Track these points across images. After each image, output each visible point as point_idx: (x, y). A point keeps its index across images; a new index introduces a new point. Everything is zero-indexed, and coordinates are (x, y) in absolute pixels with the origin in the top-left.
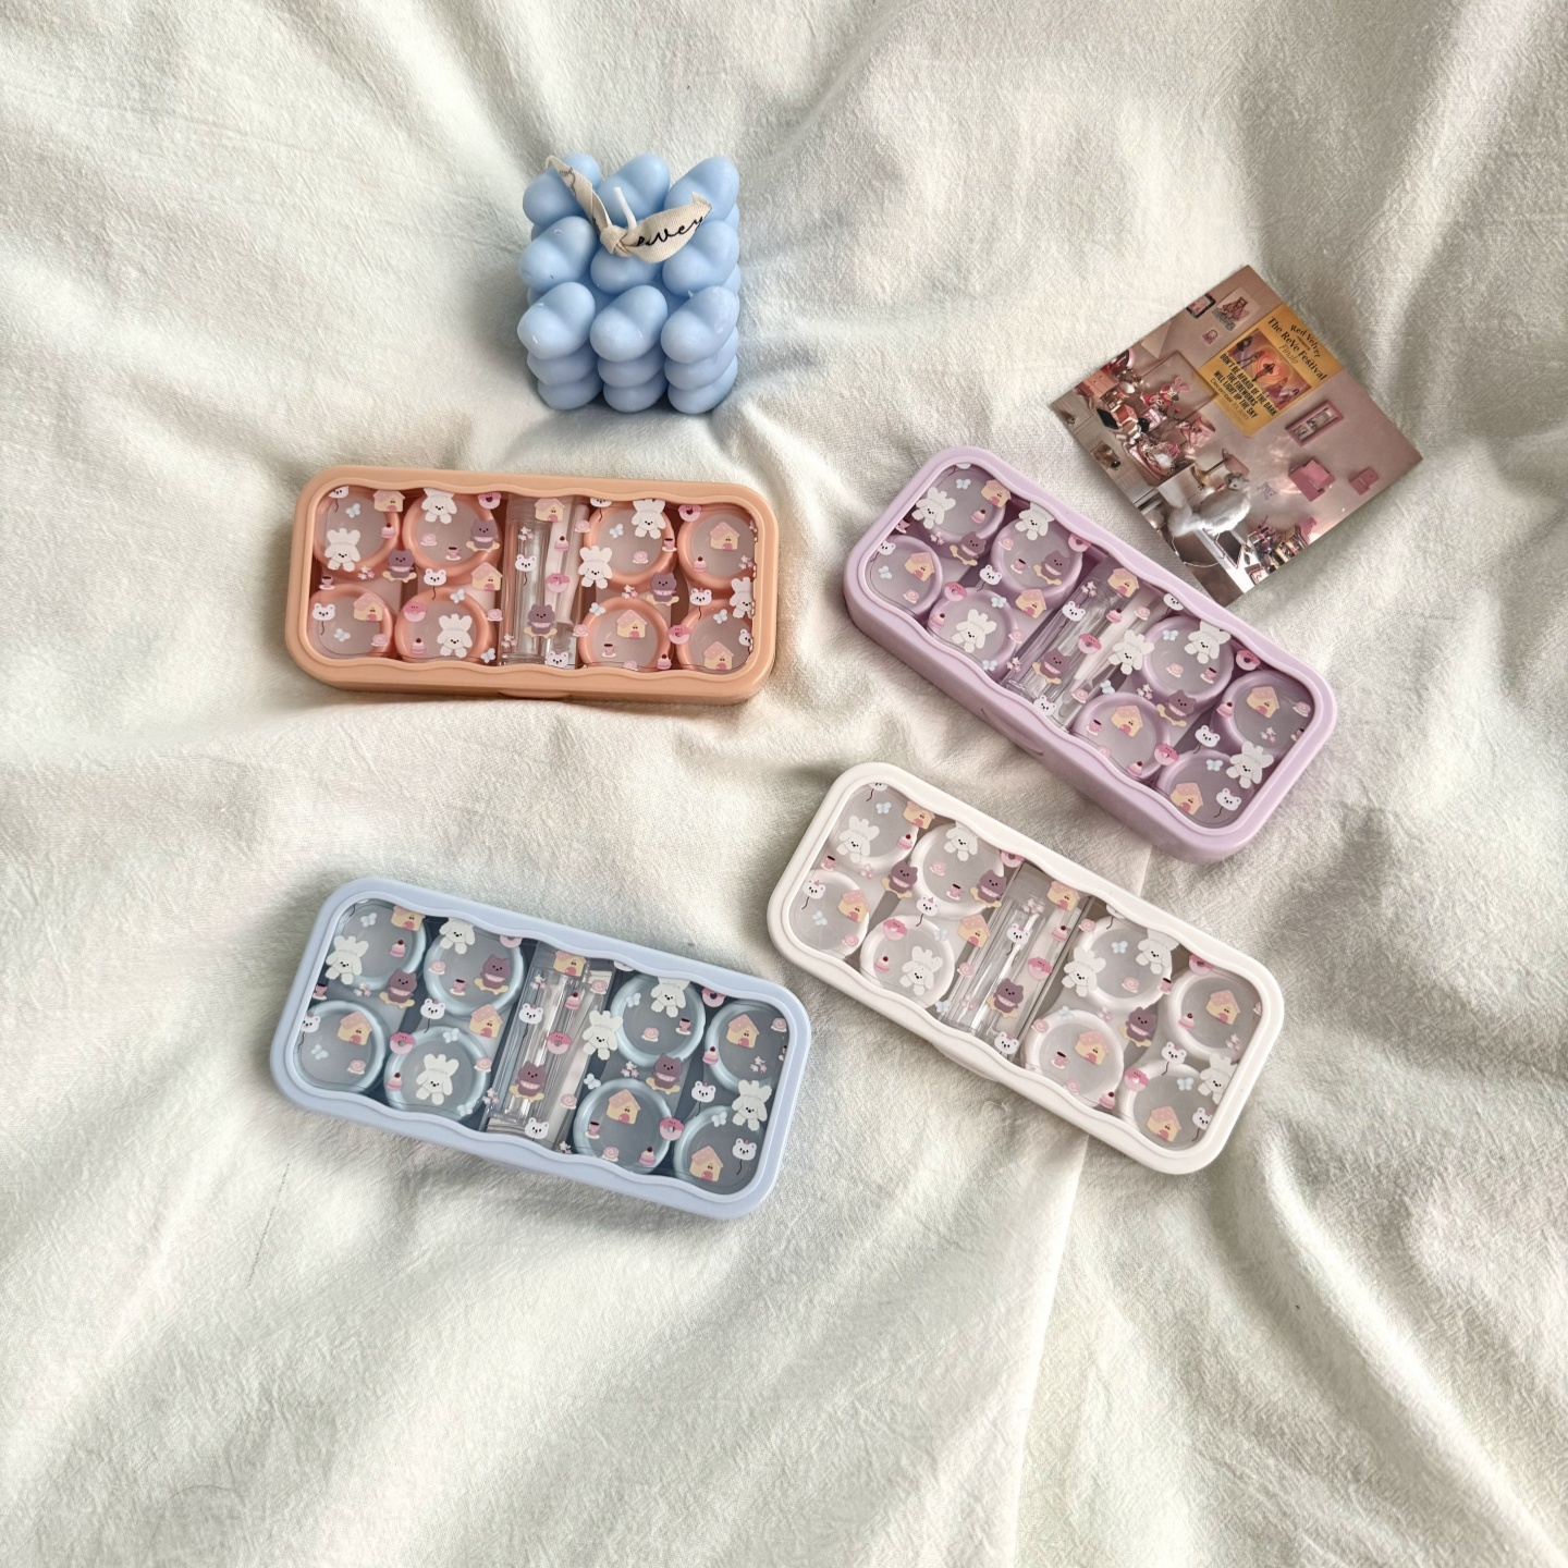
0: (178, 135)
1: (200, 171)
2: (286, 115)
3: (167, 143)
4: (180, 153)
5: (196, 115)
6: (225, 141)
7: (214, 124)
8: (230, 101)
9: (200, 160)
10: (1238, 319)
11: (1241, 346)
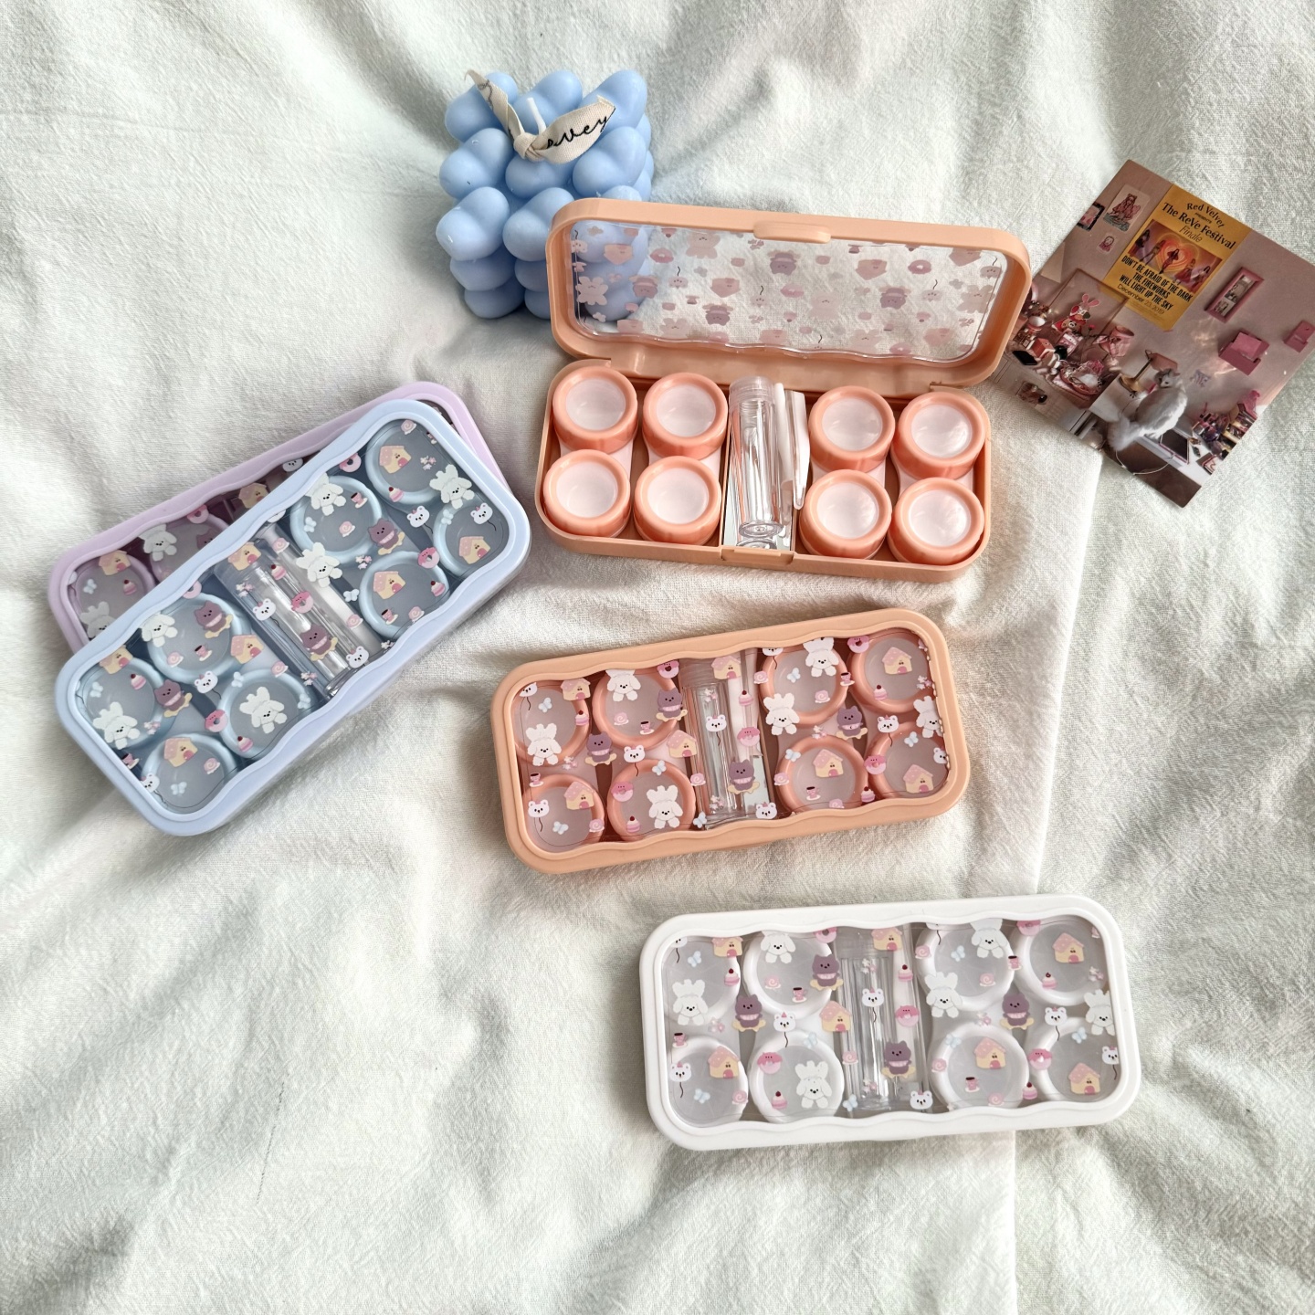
0: (72, 131)
1: (98, 163)
2: (171, 100)
3: (63, 140)
4: (77, 148)
5: (87, 110)
6: (116, 131)
7: (105, 116)
8: (117, 92)
9: (96, 152)
10: (1131, 217)
11: (1140, 243)
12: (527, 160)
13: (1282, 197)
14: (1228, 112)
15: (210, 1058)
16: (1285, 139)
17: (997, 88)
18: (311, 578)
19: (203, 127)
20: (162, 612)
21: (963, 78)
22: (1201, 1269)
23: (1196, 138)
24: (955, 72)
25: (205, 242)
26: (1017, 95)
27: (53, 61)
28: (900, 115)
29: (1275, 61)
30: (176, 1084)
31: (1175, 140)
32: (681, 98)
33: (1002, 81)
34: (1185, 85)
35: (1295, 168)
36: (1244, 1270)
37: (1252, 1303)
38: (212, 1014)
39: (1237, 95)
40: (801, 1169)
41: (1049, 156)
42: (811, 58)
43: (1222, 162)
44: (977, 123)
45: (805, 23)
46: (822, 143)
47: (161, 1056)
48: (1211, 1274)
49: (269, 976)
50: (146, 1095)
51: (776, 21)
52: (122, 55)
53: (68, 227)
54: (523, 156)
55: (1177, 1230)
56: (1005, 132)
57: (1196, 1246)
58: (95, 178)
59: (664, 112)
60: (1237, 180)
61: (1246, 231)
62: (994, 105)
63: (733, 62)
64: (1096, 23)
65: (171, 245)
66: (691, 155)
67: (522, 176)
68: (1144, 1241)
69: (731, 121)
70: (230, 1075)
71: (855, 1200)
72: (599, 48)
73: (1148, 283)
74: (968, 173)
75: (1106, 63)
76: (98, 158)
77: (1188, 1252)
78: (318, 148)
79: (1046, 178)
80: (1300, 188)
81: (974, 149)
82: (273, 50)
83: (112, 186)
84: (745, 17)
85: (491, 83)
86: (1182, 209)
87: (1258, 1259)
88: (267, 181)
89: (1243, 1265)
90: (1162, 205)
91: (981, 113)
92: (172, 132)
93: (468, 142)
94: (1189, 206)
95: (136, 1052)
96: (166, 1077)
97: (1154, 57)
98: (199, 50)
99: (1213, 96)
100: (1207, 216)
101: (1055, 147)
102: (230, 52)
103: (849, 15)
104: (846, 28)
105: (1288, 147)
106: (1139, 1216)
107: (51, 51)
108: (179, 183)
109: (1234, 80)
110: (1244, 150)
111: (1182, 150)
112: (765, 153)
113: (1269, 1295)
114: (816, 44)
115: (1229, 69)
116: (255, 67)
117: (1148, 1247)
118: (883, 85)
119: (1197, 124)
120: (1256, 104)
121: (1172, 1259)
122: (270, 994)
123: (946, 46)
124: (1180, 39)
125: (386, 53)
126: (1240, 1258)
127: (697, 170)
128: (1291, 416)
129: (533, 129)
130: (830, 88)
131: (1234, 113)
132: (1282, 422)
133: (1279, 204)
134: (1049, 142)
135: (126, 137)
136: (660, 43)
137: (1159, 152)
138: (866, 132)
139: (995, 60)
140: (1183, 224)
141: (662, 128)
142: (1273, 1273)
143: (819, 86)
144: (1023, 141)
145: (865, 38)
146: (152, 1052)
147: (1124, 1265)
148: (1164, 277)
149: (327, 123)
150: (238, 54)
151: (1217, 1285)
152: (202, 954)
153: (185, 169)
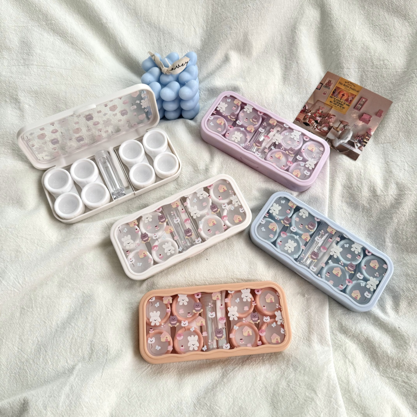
0: (35, 70)
2: (63, 62)
3: (32, 72)
4: (36, 74)
5: (39, 64)
6: (48, 70)
7: (44, 66)
8: (48, 60)
9: (42, 75)
10: (330, 86)
11: (334, 92)
12: (166, 74)
13: (369, 79)
14: (352, 58)
15: (82, 340)
16: (368, 64)
17: (290, 56)
19: (72, 69)
21: (281, 54)
22: (392, 378)
23: (344, 65)
24: (278, 53)
25: (73, 100)
26: (296, 57)
27: (30, 53)
28: (265, 64)
29: (362, 45)
30: (72, 349)
31: (339, 66)
32: (205, 61)
33: (291, 54)
34: (340, 52)
35: (371, 71)
36: (405, 377)
37: (408, 386)
38: (82, 326)
39: (354, 54)
40: (268, 361)
41: (306, 72)
42: (240, 50)
43: (352, 71)
44: (286, 65)
45: (238, 40)
46: (244, 72)
47: (66, 341)
48: (395, 379)
49: (99, 313)
50: (63, 354)
51: (230, 40)
52: (49, 50)
53: (33, 95)
54: (165, 74)
55: (383, 367)
56: (294, 67)
57: (389, 371)
58: (41, 82)
59: (201, 65)
60: (356, 75)
61: (361, 88)
62: (290, 60)
63: (219, 51)
64: (314, 39)
65: (63, 100)
66: (208, 77)
67: (164, 79)
68: (374, 371)
69: (219, 67)
70: (89, 344)
71: (286, 369)
72: (182, 49)
73: (338, 103)
74: (284, 78)
75: (318, 48)
76: (42, 77)
77: (387, 373)
78: (105, 75)
79: (306, 78)
80: (373, 76)
81: (285, 72)
82: (92, 49)
83: (46, 84)
84: (222, 39)
85: (155, 55)
86: (344, 83)
87: (408, 373)
88: (91, 84)
89: (404, 375)
90: (338, 82)
91: (286, 63)
92: (63, 70)
93: (149, 71)
94: (346, 82)
95: (58, 341)
96: (69, 347)
97: (331, 46)
98: (71, 50)
99: (348, 55)
100: (351, 84)
101: (307, 70)
102: (80, 50)
103: (249, 38)
104: (249, 42)
105: (368, 66)
106: (371, 364)
107: (29, 50)
108: (65, 84)
109: (352, 50)
110: (357, 68)
111: (341, 68)
112: (229, 75)
113: (413, 383)
114: (241, 46)
115: (351, 47)
116: (87, 54)
117: (375, 373)
118: (259, 57)
119: (344, 62)
120: (359, 56)
121: (383, 376)
122: (100, 318)
123: (275, 46)
124: (337, 41)
125: (123, 51)
126: (403, 373)
127: (210, 80)
128: (379, 135)
129: (167, 66)
130: (245, 58)
131: (353, 58)
132: (377, 137)
133: (368, 81)
134: (306, 68)
135: (50, 71)
136: (198, 48)
137: (335, 70)
138: (256, 69)
139: (289, 49)
140: (345, 87)
141: (200, 70)
142: (413, 376)
143: (242, 57)
144: (298, 69)
145: (254, 44)
146: (63, 340)
147: (369, 379)
148: (341, 101)
149: (107, 69)
150: (82, 51)
151: (397, 382)
152: (76, 309)
153: (67, 80)
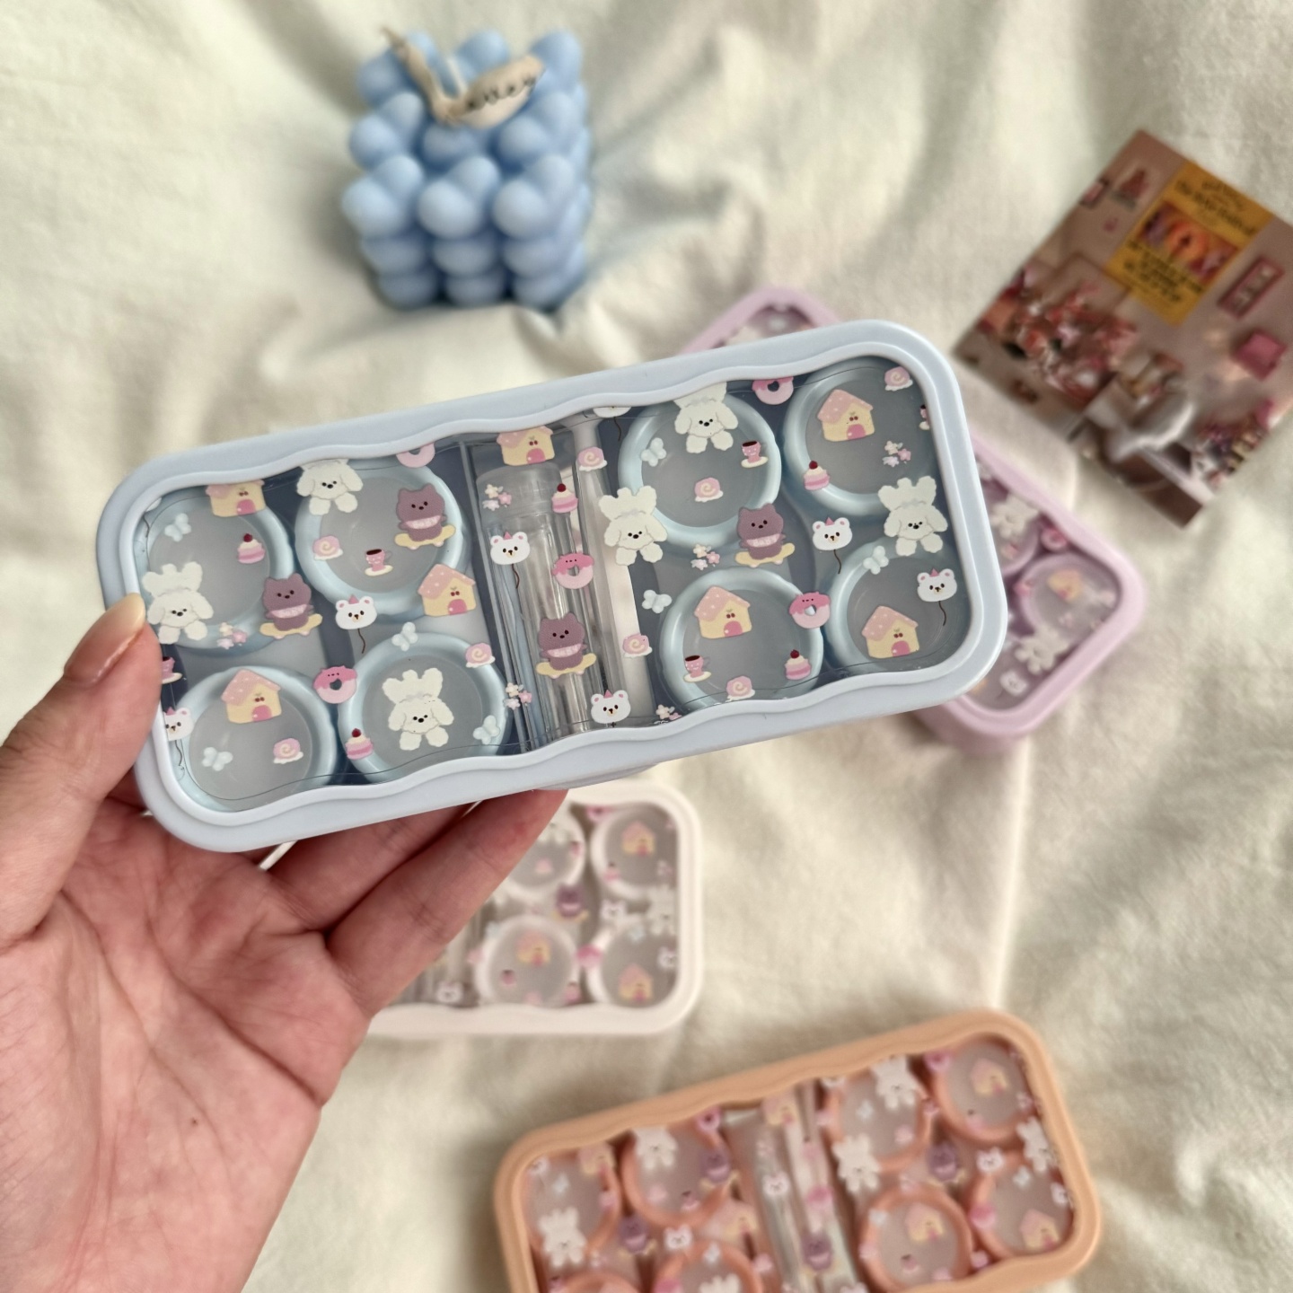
18: (610, 539)
20: (351, 461)
